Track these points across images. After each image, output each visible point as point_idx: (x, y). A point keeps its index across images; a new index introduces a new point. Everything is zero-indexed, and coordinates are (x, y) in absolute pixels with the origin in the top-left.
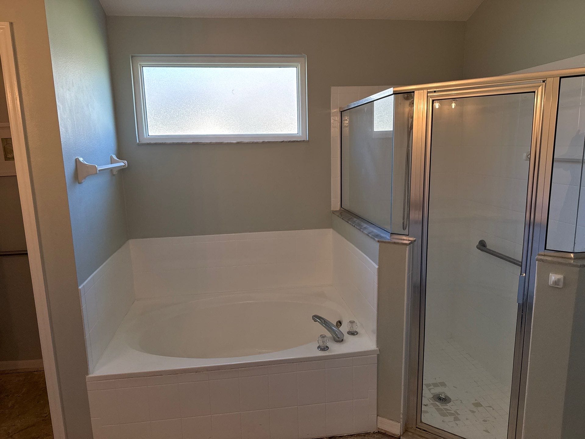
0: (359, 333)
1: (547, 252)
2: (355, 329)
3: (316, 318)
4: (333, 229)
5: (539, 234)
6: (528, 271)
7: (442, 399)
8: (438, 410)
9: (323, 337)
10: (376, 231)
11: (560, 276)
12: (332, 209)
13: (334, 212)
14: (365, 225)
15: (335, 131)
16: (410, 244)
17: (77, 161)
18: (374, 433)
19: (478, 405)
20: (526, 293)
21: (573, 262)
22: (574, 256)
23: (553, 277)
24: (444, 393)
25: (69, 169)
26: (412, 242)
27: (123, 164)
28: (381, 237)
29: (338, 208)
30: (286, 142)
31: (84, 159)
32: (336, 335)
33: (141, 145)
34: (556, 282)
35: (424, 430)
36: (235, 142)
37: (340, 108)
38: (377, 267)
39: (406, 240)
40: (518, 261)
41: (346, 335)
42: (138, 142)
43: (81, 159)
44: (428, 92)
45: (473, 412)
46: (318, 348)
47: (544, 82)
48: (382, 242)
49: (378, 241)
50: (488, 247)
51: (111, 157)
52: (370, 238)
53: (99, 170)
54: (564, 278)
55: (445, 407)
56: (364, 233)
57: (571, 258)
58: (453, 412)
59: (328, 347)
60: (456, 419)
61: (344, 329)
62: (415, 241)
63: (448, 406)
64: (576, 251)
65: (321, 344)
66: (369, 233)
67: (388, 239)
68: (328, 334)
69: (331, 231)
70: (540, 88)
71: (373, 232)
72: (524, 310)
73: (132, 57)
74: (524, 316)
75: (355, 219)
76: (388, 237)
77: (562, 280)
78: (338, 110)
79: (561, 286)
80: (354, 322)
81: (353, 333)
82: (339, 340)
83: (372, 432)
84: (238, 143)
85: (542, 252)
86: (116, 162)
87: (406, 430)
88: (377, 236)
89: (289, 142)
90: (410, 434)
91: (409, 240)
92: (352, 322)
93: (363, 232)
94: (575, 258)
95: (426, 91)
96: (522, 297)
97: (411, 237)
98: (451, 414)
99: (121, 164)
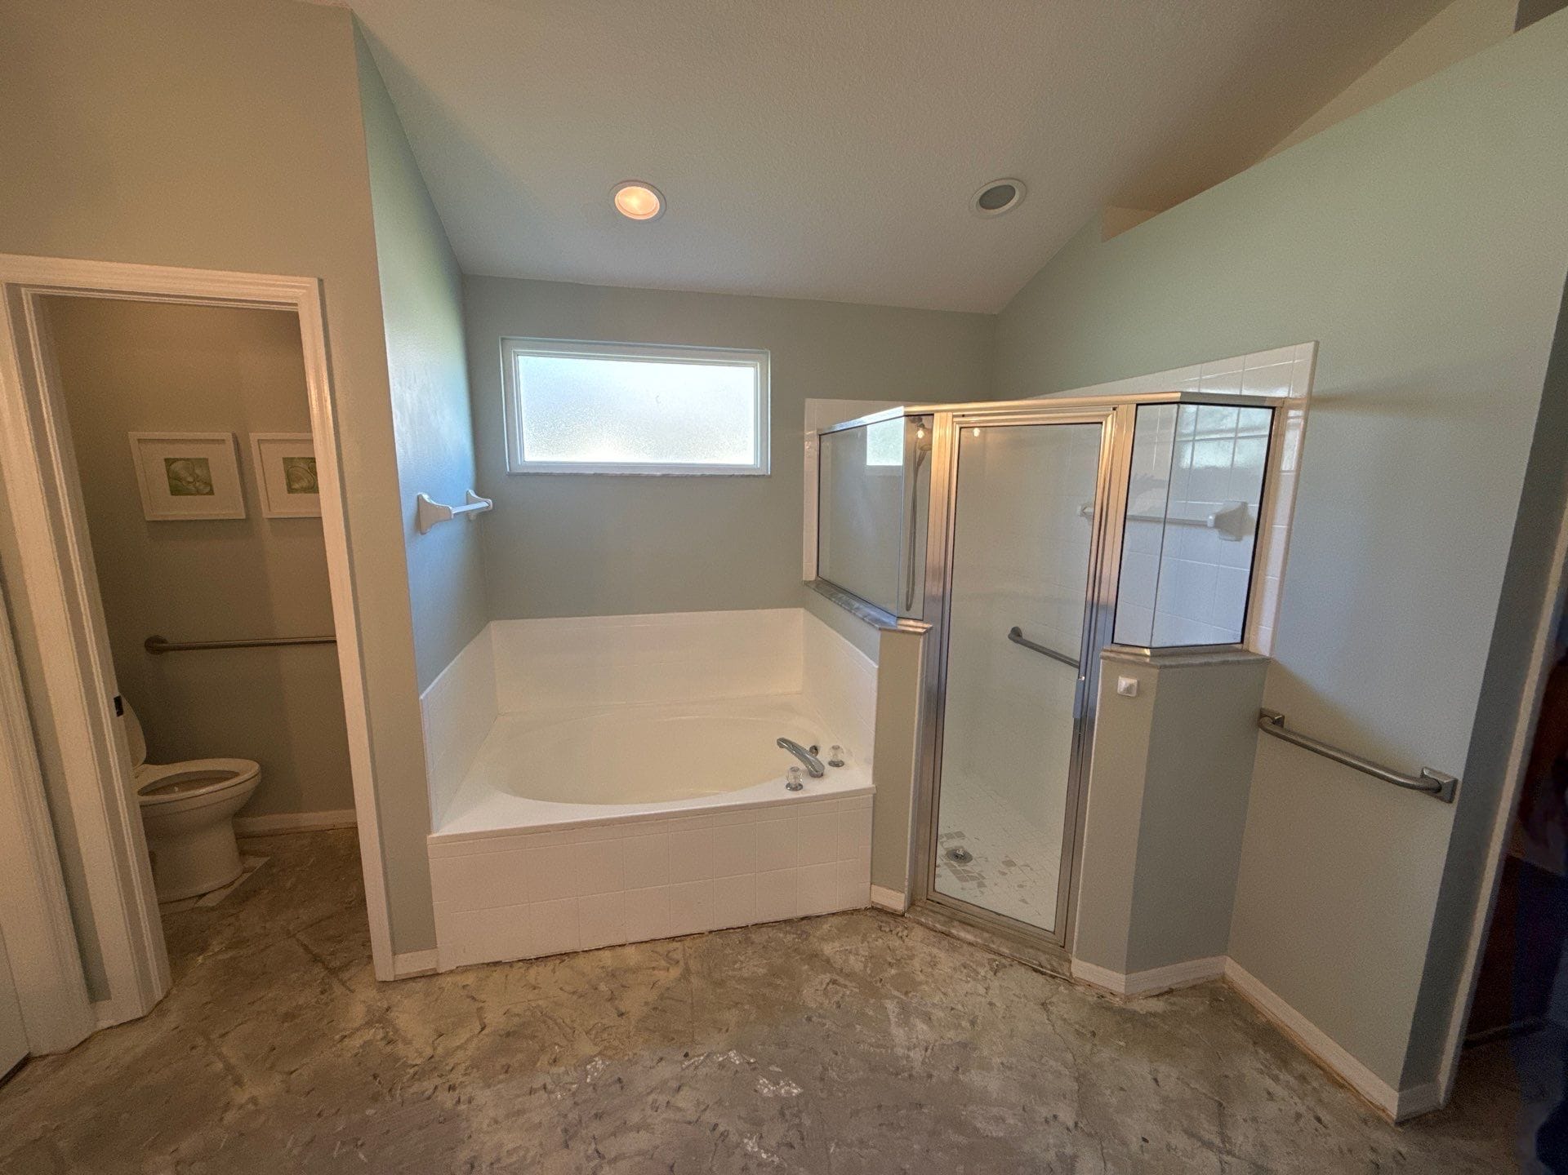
0: (845, 763)
1: (1115, 648)
2: (840, 757)
3: (783, 742)
4: (805, 608)
5: (1104, 620)
6: (1088, 673)
7: (960, 857)
8: (955, 872)
9: (794, 770)
10: (874, 613)
11: (1134, 681)
12: (804, 579)
13: (807, 583)
14: (857, 605)
15: (810, 464)
16: (925, 633)
17: (419, 499)
18: (866, 909)
19: (1010, 863)
20: (1085, 704)
21: (1150, 661)
22: (1151, 653)
23: (1124, 683)
24: (962, 847)
25: (408, 510)
26: (928, 631)
27: (485, 505)
28: (884, 623)
29: (812, 576)
30: (737, 476)
31: (431, 497)
32: (813, 766)
33: (512, 475)
34: (1129, 689)
35: (938, 903)
36: (658, 474)
37: (818, 430)
38: (877, 667)
39: (919, 627)
40: (1075, 661)
41: (827, 767)
42: (508, 470)
43: (426, 497)
44: (954, 416)
45: (1004, 874)
46: (787, 786)
47: (1114, 409)
48: (886, 630)
49: (880, 629)
50: (1024, 637)
51: (467, 493)
52: (866, 624)
53: (455, 514)
54: (1138, 682)
55: (965, 868)
56: (857, 616)
57: (1146, 656)
58: (976, 875)
59: (800, 785)
60: (981, 885)
61: (824, 756)
62: (931, 628)
63: (969, 866)
64: (1154, 645)
65: (792, 781)
66: (866, 617)
67: (892, 626)
68: (802, 766)
69: (802, 610)
70: (1110, 418)
71: (869, 615)
72: (1083, 728)
73: (503, 339)
74: (1082, 737)
75: (841, 595)
76: (893, 623)
77: (1136, 685)
78: (815, 432)
79: (1134, 694)
80: (839, 747)
81: (836, 764)
82: (817, 774)
83: (863, 907)
84: (664, 476)
85: (1108, 646)
86: (476, 501)
87: (912, 903)
88: (877, 621)
89: (742, 476)
90: (919, 909)
91: (923, 628)
92: (836, 748)
93: (854, 614)
94: (1153, 656)
95: (950, 414)
96: (1080, 709)
97: (927, 623)
98: (973, 878)
99: (483, 504)
